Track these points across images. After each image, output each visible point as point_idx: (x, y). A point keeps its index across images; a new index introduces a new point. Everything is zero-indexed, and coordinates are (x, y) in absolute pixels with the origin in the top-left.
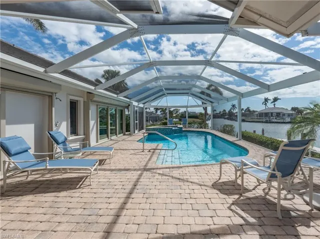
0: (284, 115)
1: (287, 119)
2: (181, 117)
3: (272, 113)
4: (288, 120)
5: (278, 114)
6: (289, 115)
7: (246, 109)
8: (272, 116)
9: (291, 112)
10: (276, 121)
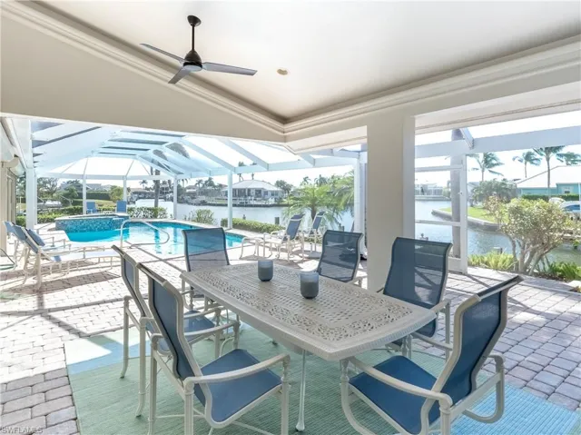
0: (266, 193)
1: (270, 200)
2: (66, 195)
3: (249, 190)
4: (272, 201)
5: (259, 192)
6: (273, 194)
7: (206, 182)
8: (249, 195)
9: (276, 189)
10: (255, 203)
